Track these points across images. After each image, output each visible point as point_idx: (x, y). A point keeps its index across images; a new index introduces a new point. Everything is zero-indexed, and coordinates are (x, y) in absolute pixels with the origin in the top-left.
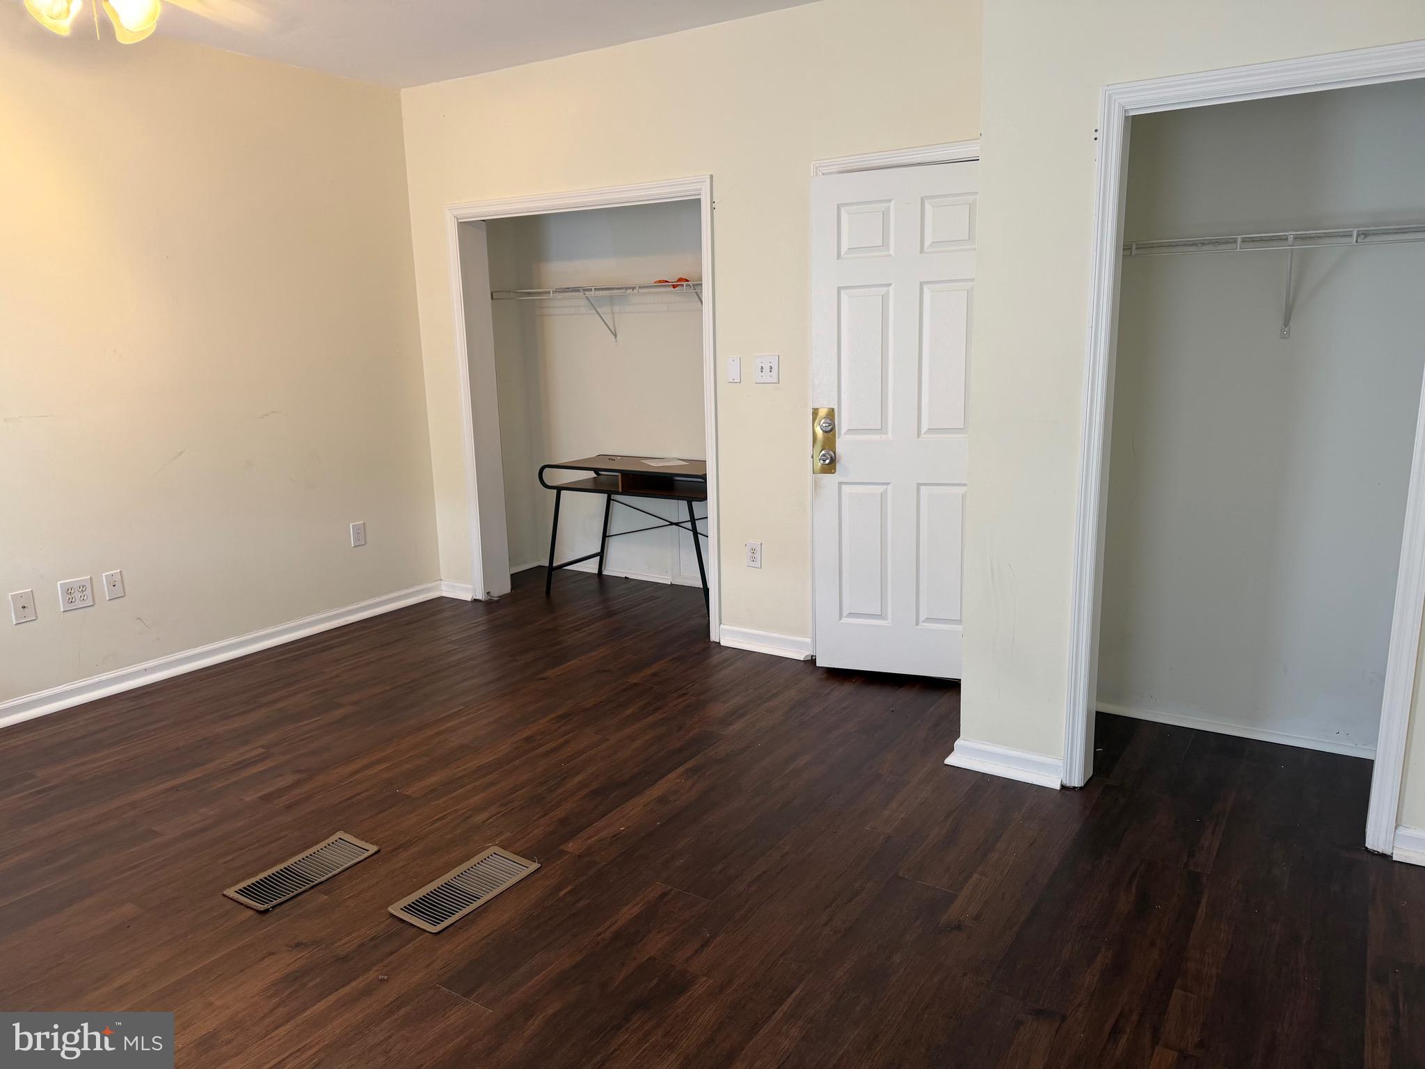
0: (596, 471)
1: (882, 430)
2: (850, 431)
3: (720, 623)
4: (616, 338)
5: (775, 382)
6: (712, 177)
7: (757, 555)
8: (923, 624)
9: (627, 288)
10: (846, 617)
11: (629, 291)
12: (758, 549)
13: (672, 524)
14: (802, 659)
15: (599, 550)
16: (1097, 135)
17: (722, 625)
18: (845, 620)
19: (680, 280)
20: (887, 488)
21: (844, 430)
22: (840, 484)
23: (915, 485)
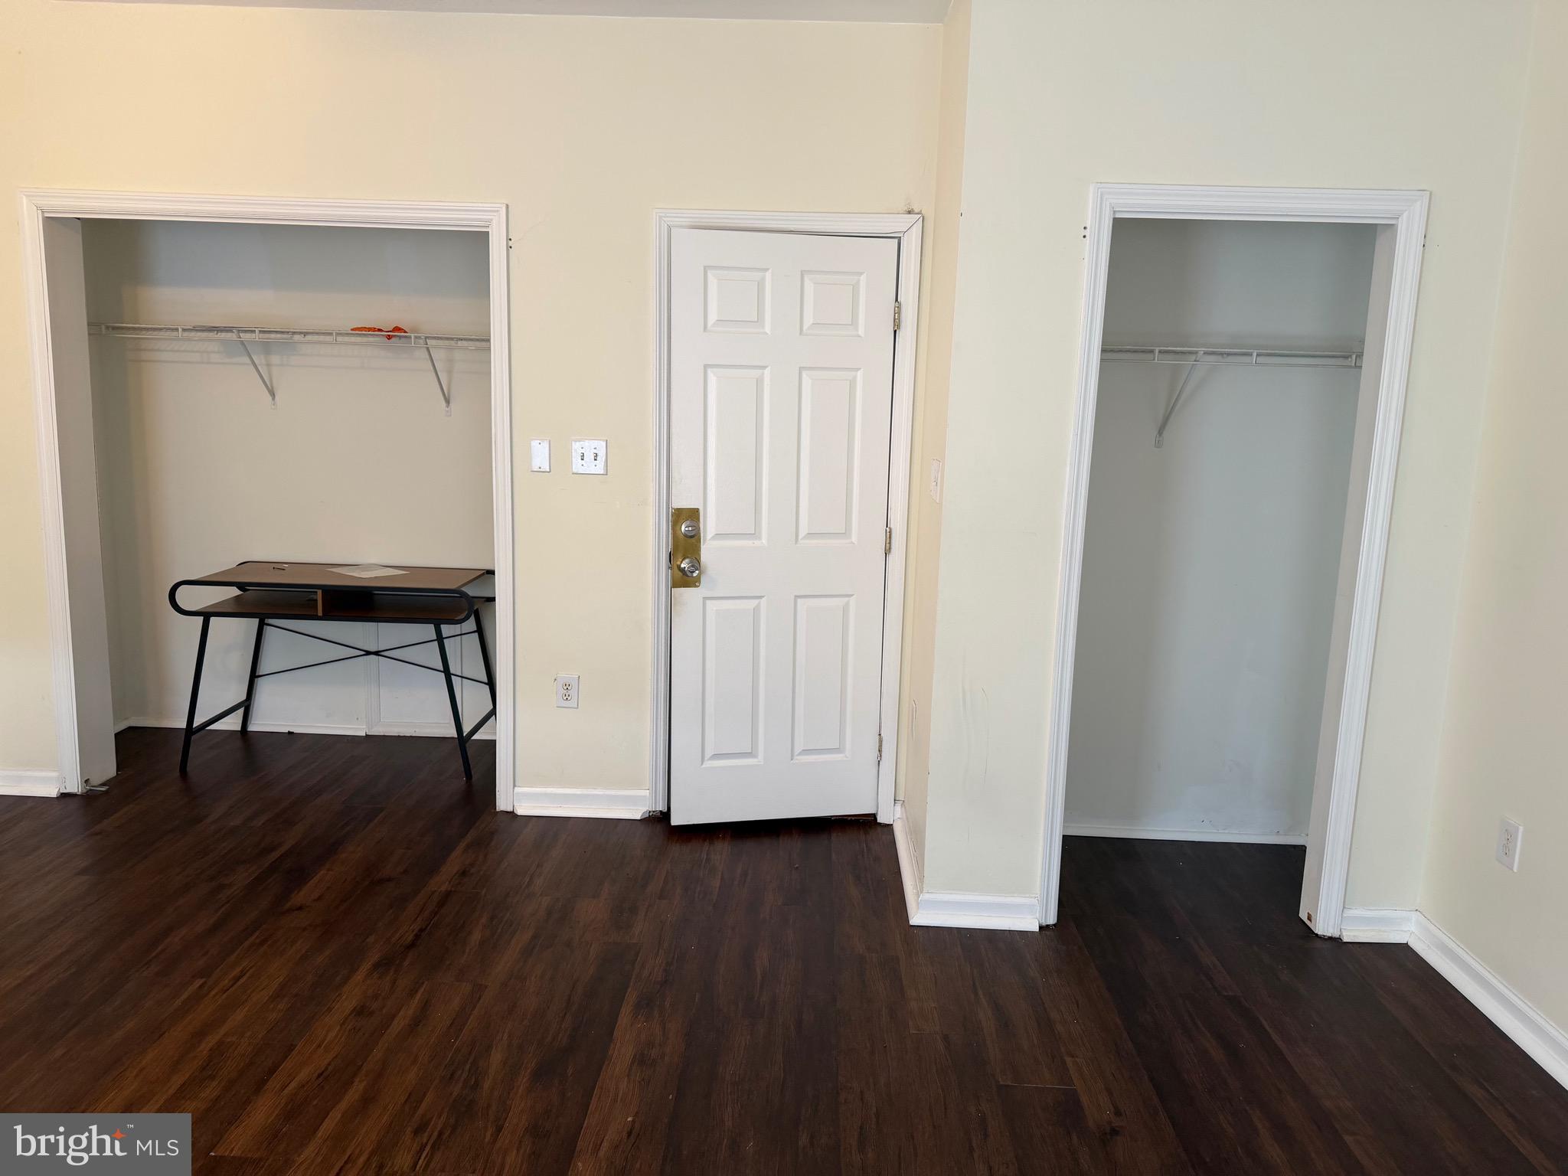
0: (241, 586)
1: (755, 535)
2: (718, 536)
3: (514, 786)
4: (274, 399)
5: (602, 473)
6: (507, 206)
7: (573, 692)
8: (798, 757)
9: (294, 333)
10: (710, 759)
11: (297, 337)
12: (574, 684)
13: (368, 653)
14: (639, 818)
15: (244, 697)
16: (1084, 233)
17: (516, 788)
18: (708, 764)
19: (397, 329)
20: (759, 603)
21: (709, 536)
22: (705, 599)
23: (793, 597)
